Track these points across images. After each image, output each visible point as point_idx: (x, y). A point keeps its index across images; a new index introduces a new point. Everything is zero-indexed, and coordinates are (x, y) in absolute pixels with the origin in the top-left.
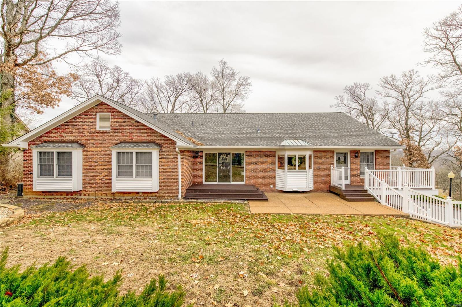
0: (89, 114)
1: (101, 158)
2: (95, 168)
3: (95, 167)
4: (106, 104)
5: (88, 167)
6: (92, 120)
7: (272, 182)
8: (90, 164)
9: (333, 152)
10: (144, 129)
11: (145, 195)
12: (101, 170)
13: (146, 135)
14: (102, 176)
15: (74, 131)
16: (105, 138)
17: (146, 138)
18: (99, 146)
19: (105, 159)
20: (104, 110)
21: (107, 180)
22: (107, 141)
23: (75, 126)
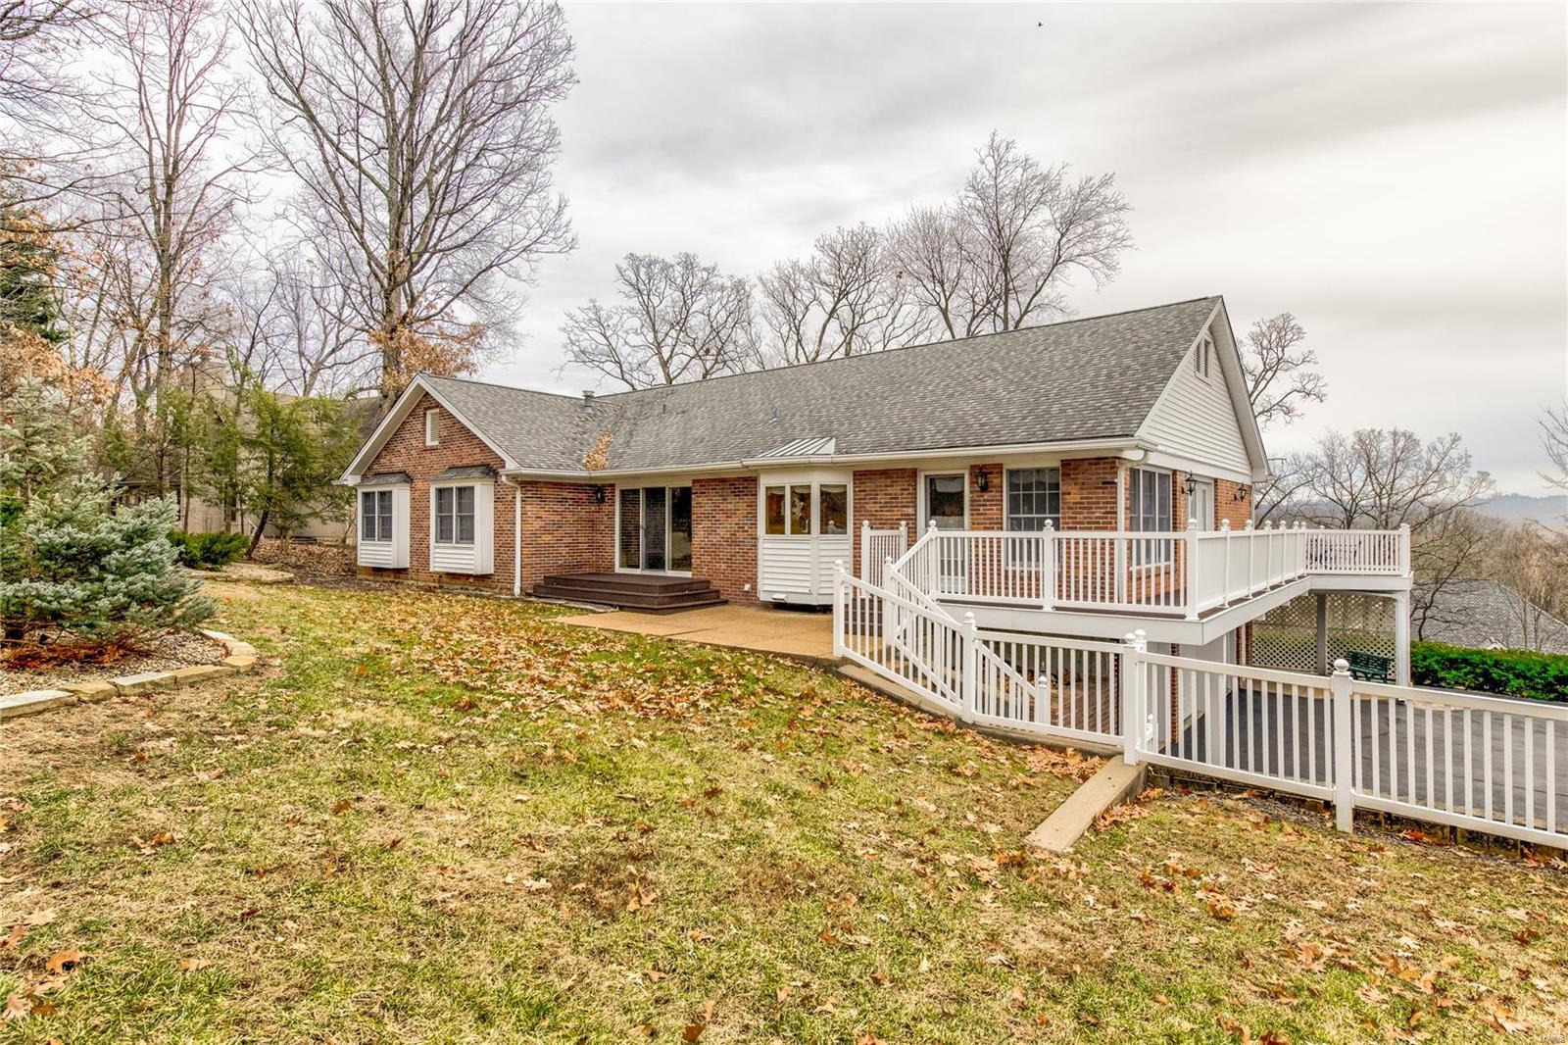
0: (417, 414)
2: (422, 523)
5: (415, 522)
6: (420, 427)
7: (749, 574)
8: (417, 516)
9: (914, 473)
11: (477, 583)
13: (478, 450)
15: (402, 451)
16: (433, 461)
17: (478, 456)
18: (427, 479)
22: (435, 466)
23: (403, 440)
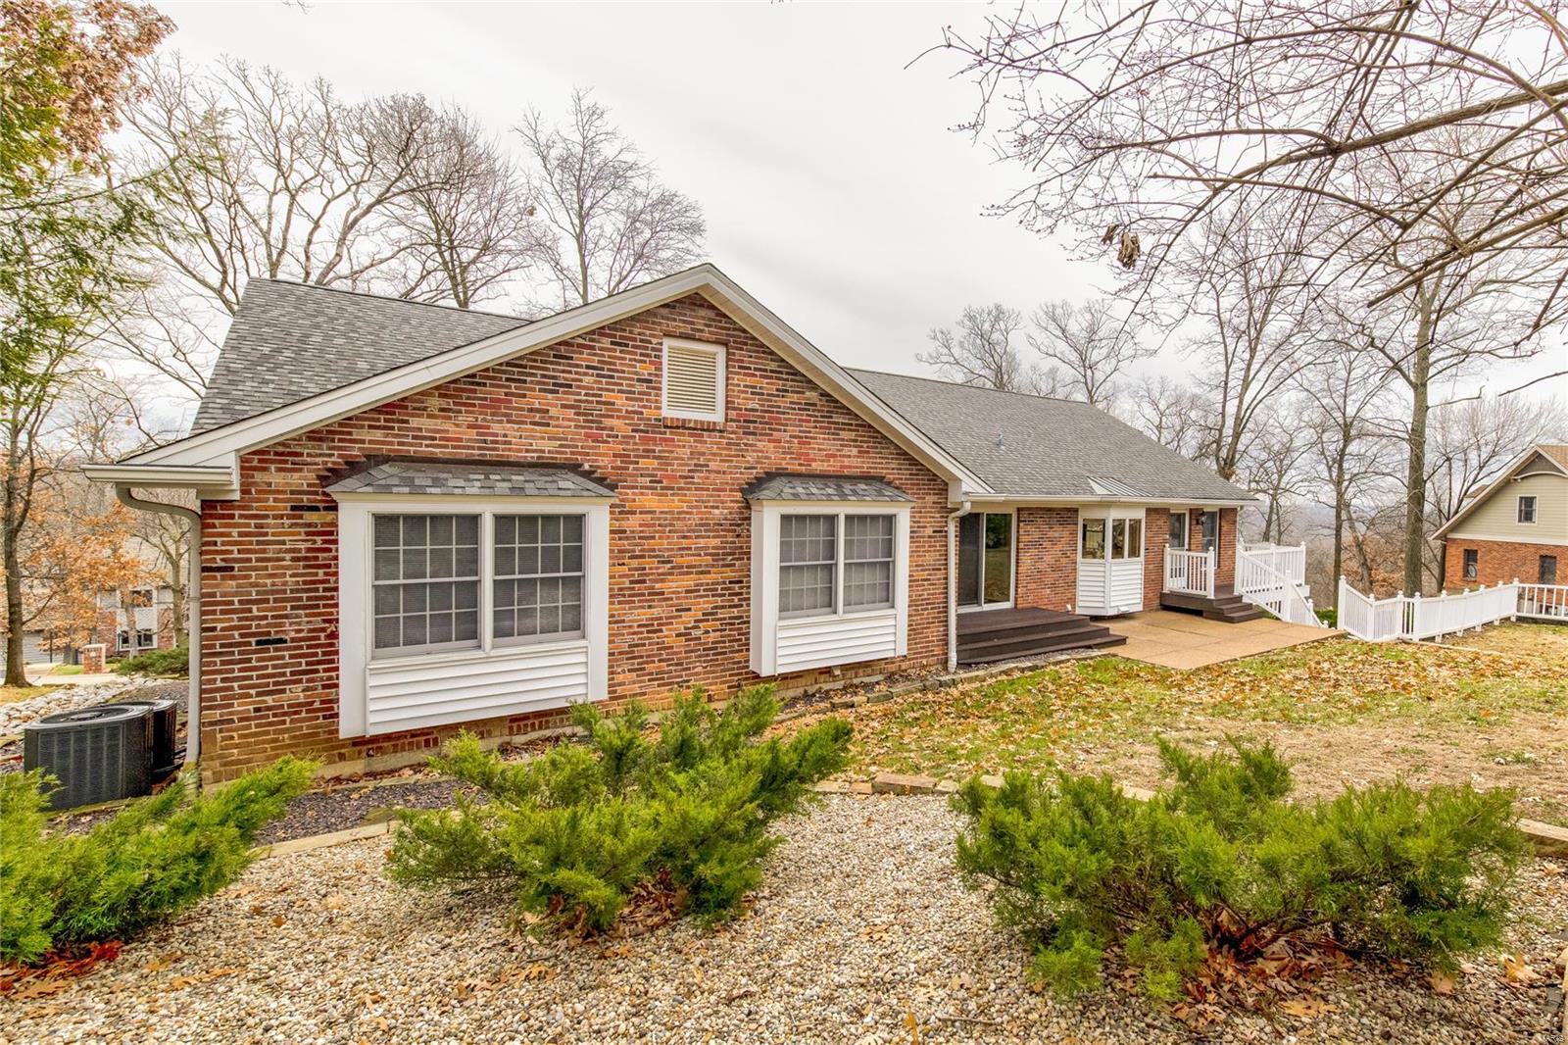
0: (635, 340)
1: (685, 543)
2: (657, 586)
3: (657, 581)
4: (712, 307)
5: (627, 585)
6: (645, 370)
8: (636, 569)
10: (847, 427)
11: (849, 674)
12: (687, 592)
13: (855, 451)
14: (688, 618)
15: (553, 412)
16: (704, 454)
17: (855, 462)
18: (680, 489)
19: (702, 542)
20: (702, 331)
21: (712, 634)
22: (713, 466)
23: (561, 385)
